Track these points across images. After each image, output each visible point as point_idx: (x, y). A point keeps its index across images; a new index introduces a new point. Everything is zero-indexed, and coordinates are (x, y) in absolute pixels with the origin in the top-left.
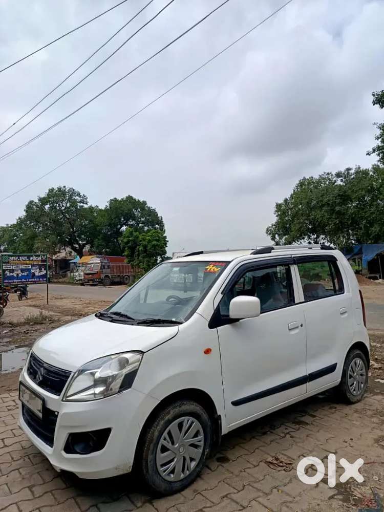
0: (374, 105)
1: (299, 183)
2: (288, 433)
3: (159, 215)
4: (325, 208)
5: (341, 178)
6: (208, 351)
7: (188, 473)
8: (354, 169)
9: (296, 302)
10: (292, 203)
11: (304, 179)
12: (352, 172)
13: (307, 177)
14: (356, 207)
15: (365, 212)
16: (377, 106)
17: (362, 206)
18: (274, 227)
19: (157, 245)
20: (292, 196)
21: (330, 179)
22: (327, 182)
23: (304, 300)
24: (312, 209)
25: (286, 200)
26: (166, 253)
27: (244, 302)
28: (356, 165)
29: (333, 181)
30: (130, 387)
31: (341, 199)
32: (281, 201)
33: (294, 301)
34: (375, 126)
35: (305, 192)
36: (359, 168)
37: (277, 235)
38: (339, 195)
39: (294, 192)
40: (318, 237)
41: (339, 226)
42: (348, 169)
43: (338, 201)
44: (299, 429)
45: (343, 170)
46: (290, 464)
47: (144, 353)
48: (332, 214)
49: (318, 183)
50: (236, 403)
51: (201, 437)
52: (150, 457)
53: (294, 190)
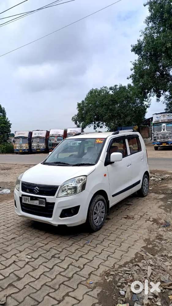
0: (132, 52)
1: (90, 92)
2: (126, 208)
3: (2, 107)
4: (104, 107)
5: (112, 91)
6: (105, 175)
7: (101, 223)
8: (119, 86)
9: (128, 155)
10: (87, 103)
11: (93, 89)
12: (118, 87)
13: (94, 89)
14: (119, 107)
15: (124, 110)
16: (133, 53)
17: (123, 107)
18: (76, 116)
19: (5, 127)
20: (86, 99)
21: (106, 90)
22: (105, 92)
23: (130, 154)
24: (97, 107)
25: (83, 101)
26: (10, 131)
27: (116, 155)
28: (120, 84)
29: (108, 92)
30: (84, 189)
31: (112, 102)
32: (80, 102)
33: (127, 155)
34: (131, 63)
35: (93, 97)
36: (121, 85)
37: (78, 122)
38: (111, 100)
39: (87, 97)
40: (99, 123)
41: (111, 117)
42: (116, 86)
43: (111, 103)
44: (129, 207)
45: (113, 86)
46: (133, 217)
47: (87, 176)
48: (107, 110)
49: (100, 92)
50: (113, 196)
51: (104, 209)
52: (92, 217)
53: (87, 96)
